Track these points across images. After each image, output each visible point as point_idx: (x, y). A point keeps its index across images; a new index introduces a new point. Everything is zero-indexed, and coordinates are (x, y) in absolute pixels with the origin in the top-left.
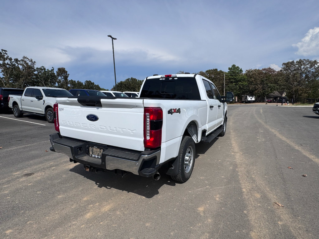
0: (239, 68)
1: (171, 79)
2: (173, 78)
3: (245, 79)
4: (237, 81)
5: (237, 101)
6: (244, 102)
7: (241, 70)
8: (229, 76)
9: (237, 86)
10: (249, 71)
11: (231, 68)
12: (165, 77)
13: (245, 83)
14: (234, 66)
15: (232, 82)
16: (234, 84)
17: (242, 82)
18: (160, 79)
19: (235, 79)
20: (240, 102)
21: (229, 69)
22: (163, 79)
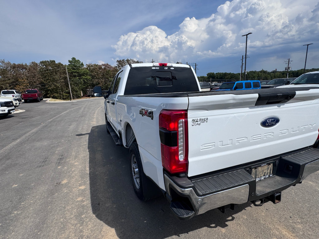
0: (80, 62)
1: (166, 68)
2: (169, 67)
3: (87, 73)
4: (80, 75)
5: (82, 95)
6: (91, 96)
7: (82, 64)
8: (71, 70)
9: (81, 80)
10: (89, 66)
11: (72, 61)
12: (158, 65)
13: (89, 77)
14: (74, 59)
15: (75, 76)
16: (78, 78)
17: (85, 76)
18: (152, 68)
19: (77, 73)
20: (86, 96)
21: (69, 61)
22: (157, 68)
